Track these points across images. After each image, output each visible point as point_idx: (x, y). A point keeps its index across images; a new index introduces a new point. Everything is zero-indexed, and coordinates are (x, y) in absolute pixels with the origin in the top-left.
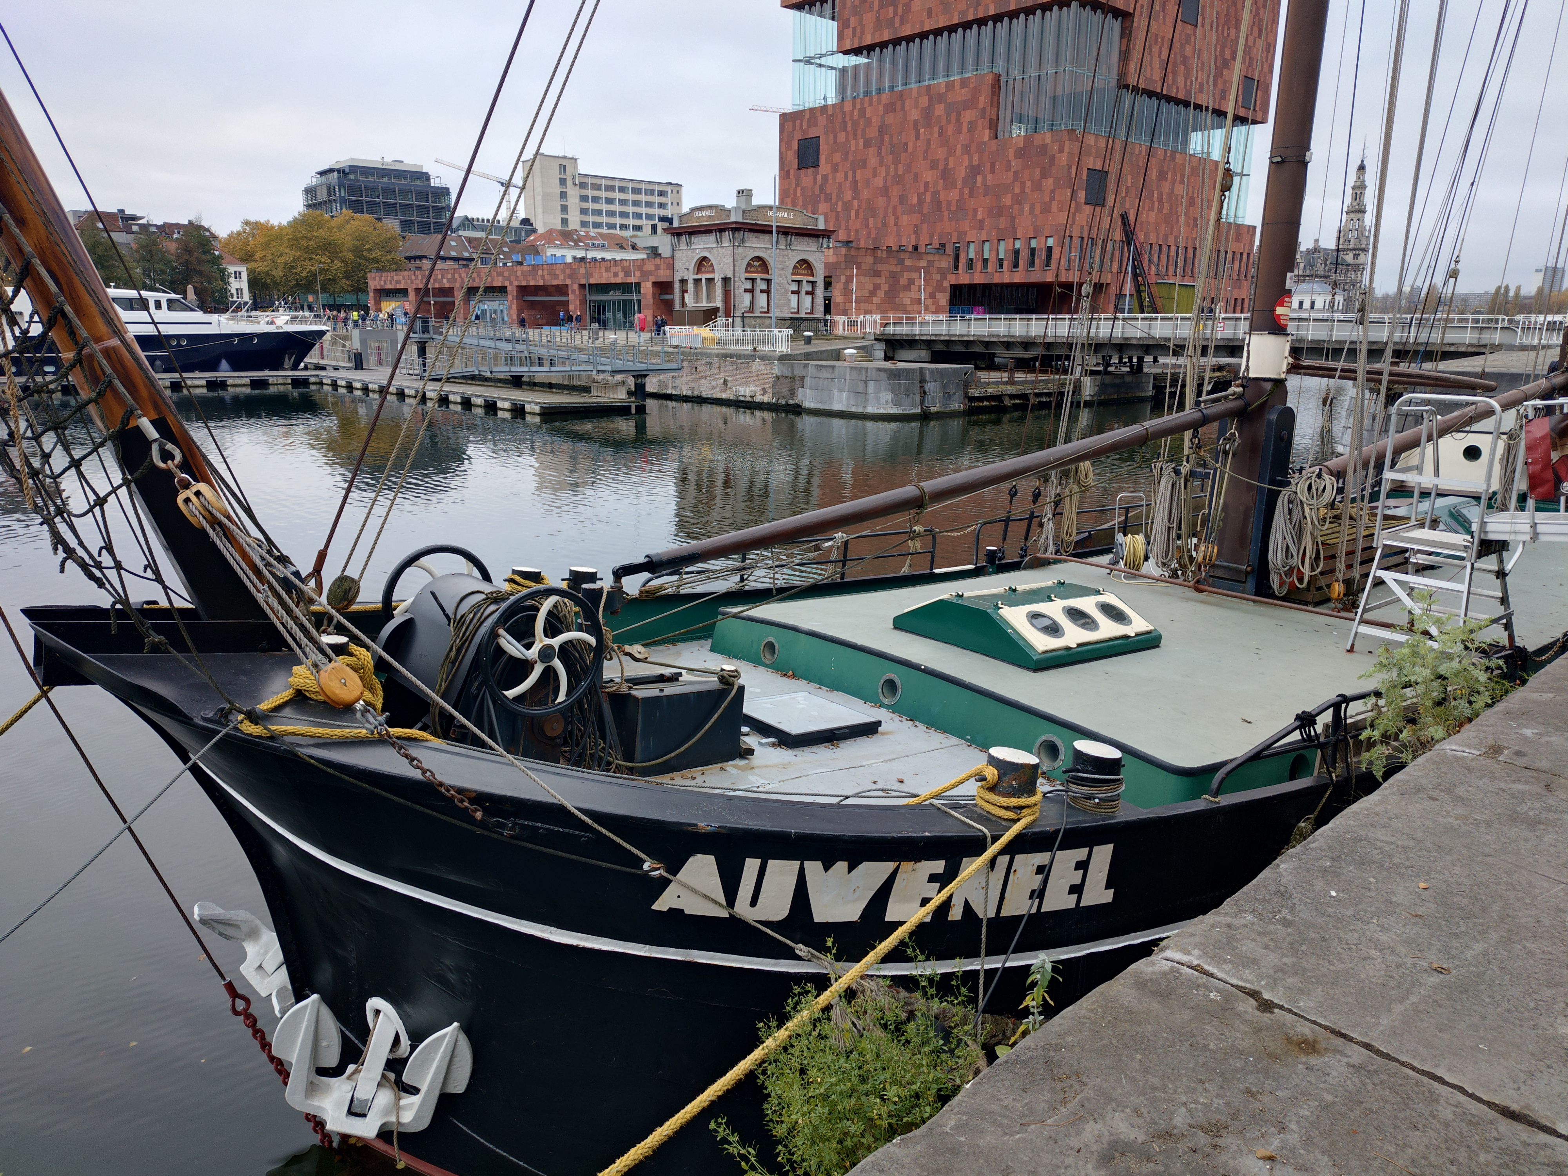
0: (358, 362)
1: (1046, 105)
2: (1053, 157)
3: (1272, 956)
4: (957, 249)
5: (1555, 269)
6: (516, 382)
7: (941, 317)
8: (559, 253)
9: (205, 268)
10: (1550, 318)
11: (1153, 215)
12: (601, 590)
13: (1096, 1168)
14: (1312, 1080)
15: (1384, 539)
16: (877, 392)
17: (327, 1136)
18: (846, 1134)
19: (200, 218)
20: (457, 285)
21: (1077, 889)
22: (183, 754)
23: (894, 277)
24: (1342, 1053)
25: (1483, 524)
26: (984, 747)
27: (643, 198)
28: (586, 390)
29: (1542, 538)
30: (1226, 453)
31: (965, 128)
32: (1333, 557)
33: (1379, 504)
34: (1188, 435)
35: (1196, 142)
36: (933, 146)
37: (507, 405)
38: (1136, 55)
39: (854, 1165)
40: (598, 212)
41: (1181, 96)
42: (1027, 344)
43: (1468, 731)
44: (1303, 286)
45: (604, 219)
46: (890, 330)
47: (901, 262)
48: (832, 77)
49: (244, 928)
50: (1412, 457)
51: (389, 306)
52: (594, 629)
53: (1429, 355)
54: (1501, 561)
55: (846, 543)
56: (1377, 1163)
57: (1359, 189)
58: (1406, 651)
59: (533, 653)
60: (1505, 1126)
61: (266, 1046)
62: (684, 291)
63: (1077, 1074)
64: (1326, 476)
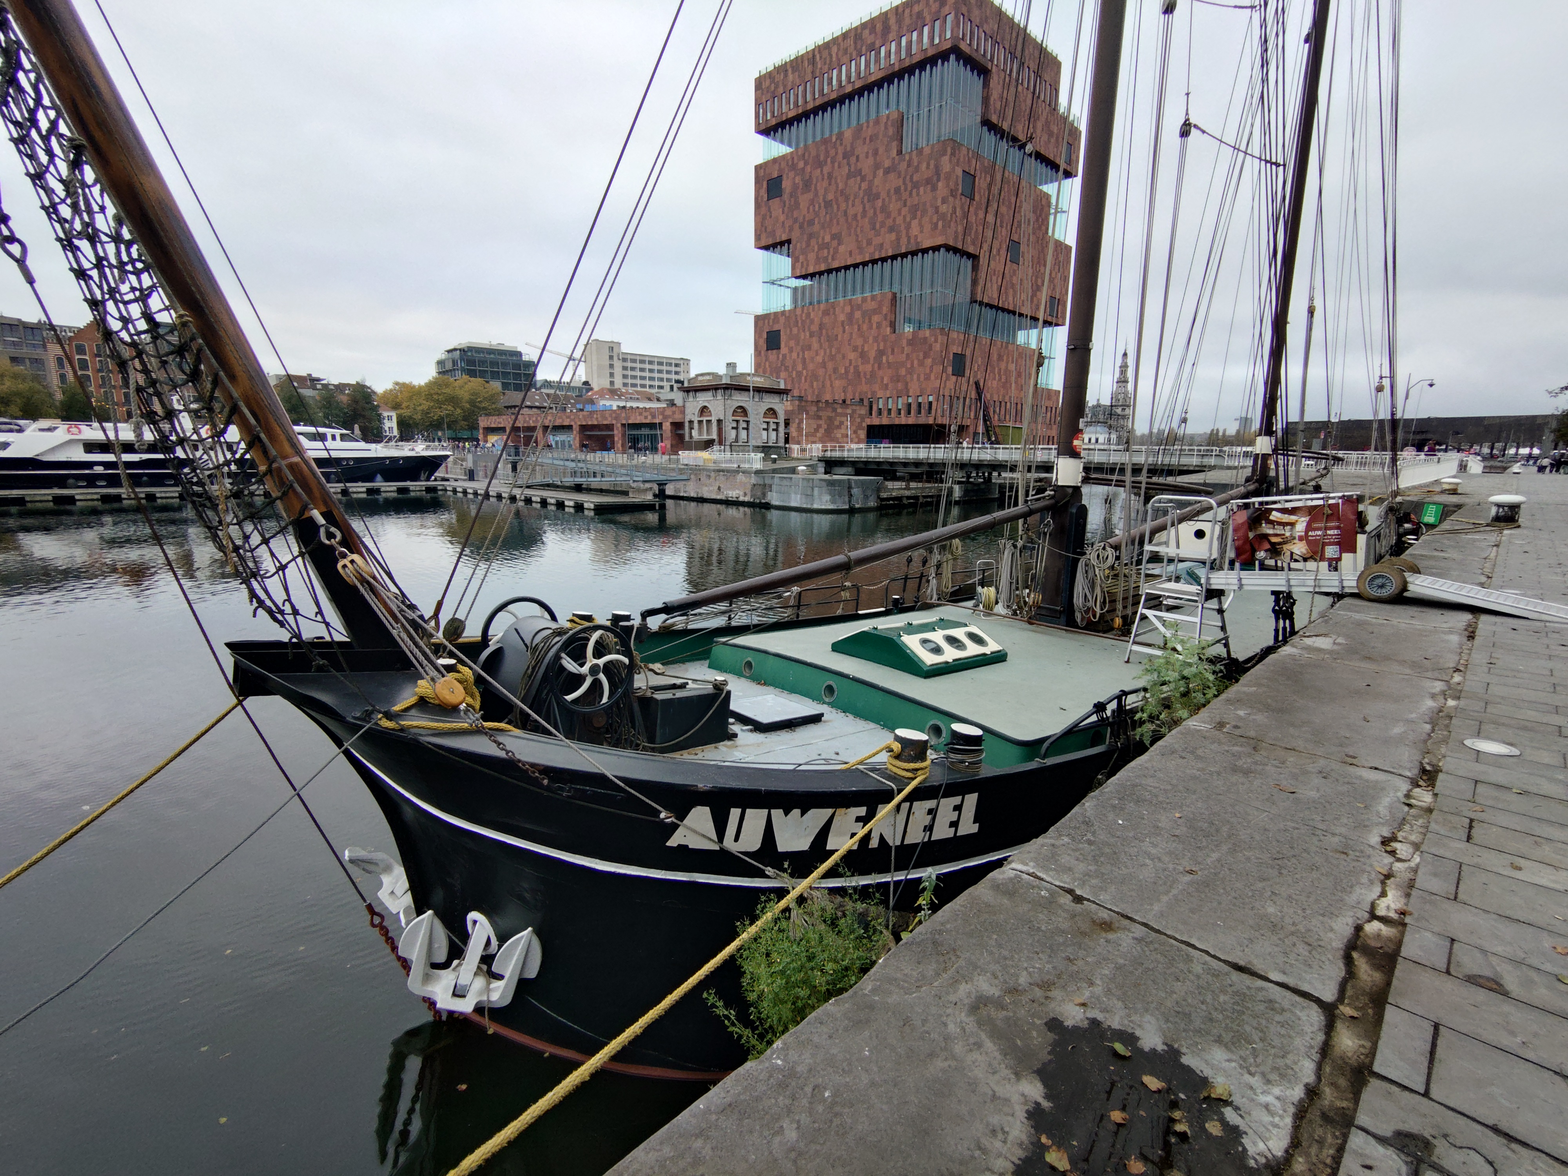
0: (471, 475)
1: (926, 312)
2: (931, 346)
3: (1082, 865)
4: (871, 404)
5: (1246, 419)
6: (578, 488)
7: (861, 446)
8: (608, 403)
9: (367, 413)
10: (1244, 449)
11: (995, 383)
12: (632, 626)
13: (968, 1016)
14: (1110, 949)
15: (1146, 589)
16: (820, 494)
17: (438, 1013)
18: (798, 998)
19: (364, 380)
20: (539, 425)
21: (954, 824)
22: (339, 743)
23: (830, 420)
24: (1129, 930)
25: (1208, 579)
26: (892, 729)
27: (664, 368)
28: (625, 493)
29: (1246, 588)
30: (1045, 534)
31: (874, 326)
32: (1115, 601)
33: (1142, 567)
34: (1021, 521)
35: (1021, 337)
36: (854, 336)
37: (572, 503)
38: (981, 282)
39: (803, 1019)
40: (635, 377)
41: (1011, 308)
42: (917, 464)
43: (1204, 713)
44: (1092, 429)
45: (639, 382)
46: (828, 454)
47: (835, 410)
48: (788, 294)
49: (382, 865)
50: (1161, 537)
51: (493, 439)
52: (628, 653)
53: (1170, 472)
54: (1220, 603)
55: (800, 594)
56: (1154, 1005)
57: (1124, 368)
58: (1162, 661)
59: (585, 669)
60: (1235, 976)
61: (394, 948)
62: (691, 428)
63: (954, 950)
64: (1108, 549)
